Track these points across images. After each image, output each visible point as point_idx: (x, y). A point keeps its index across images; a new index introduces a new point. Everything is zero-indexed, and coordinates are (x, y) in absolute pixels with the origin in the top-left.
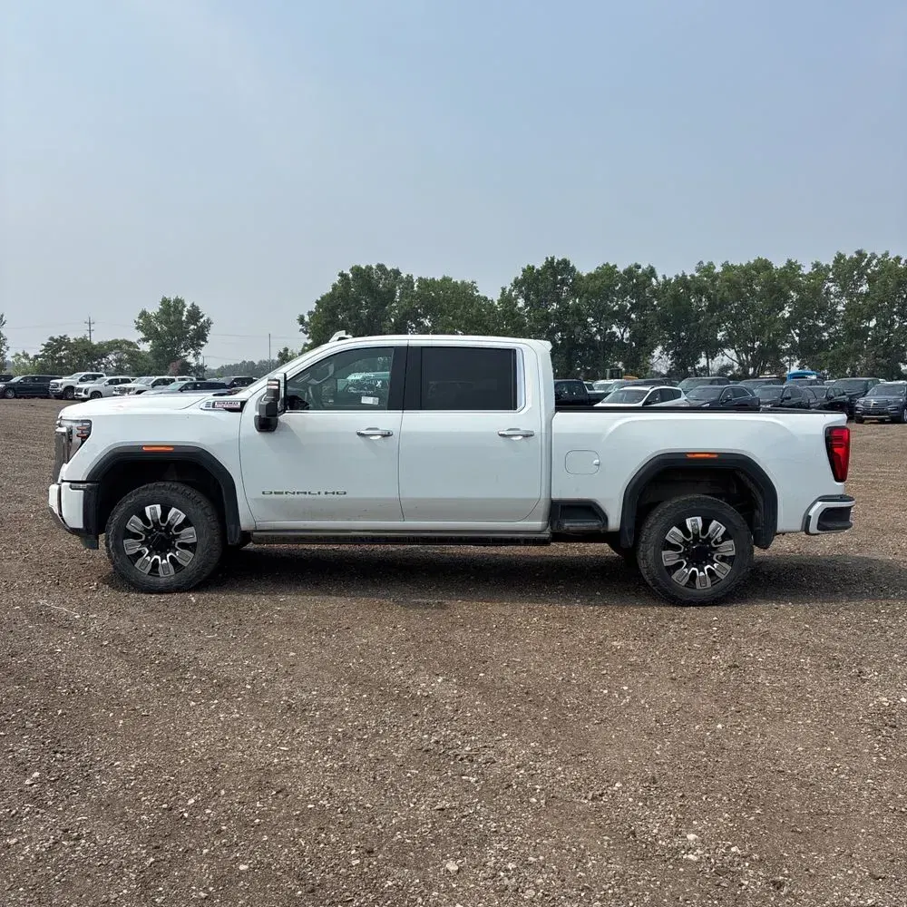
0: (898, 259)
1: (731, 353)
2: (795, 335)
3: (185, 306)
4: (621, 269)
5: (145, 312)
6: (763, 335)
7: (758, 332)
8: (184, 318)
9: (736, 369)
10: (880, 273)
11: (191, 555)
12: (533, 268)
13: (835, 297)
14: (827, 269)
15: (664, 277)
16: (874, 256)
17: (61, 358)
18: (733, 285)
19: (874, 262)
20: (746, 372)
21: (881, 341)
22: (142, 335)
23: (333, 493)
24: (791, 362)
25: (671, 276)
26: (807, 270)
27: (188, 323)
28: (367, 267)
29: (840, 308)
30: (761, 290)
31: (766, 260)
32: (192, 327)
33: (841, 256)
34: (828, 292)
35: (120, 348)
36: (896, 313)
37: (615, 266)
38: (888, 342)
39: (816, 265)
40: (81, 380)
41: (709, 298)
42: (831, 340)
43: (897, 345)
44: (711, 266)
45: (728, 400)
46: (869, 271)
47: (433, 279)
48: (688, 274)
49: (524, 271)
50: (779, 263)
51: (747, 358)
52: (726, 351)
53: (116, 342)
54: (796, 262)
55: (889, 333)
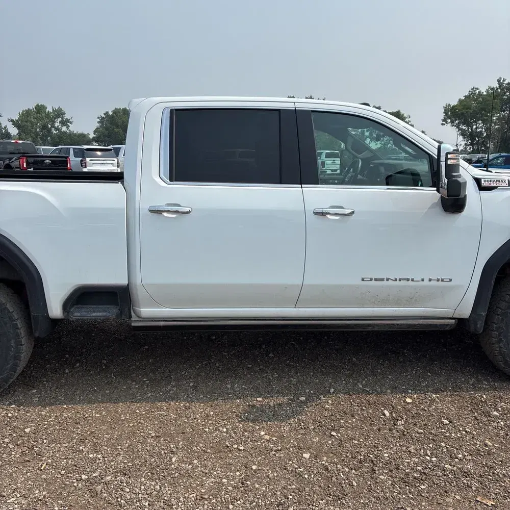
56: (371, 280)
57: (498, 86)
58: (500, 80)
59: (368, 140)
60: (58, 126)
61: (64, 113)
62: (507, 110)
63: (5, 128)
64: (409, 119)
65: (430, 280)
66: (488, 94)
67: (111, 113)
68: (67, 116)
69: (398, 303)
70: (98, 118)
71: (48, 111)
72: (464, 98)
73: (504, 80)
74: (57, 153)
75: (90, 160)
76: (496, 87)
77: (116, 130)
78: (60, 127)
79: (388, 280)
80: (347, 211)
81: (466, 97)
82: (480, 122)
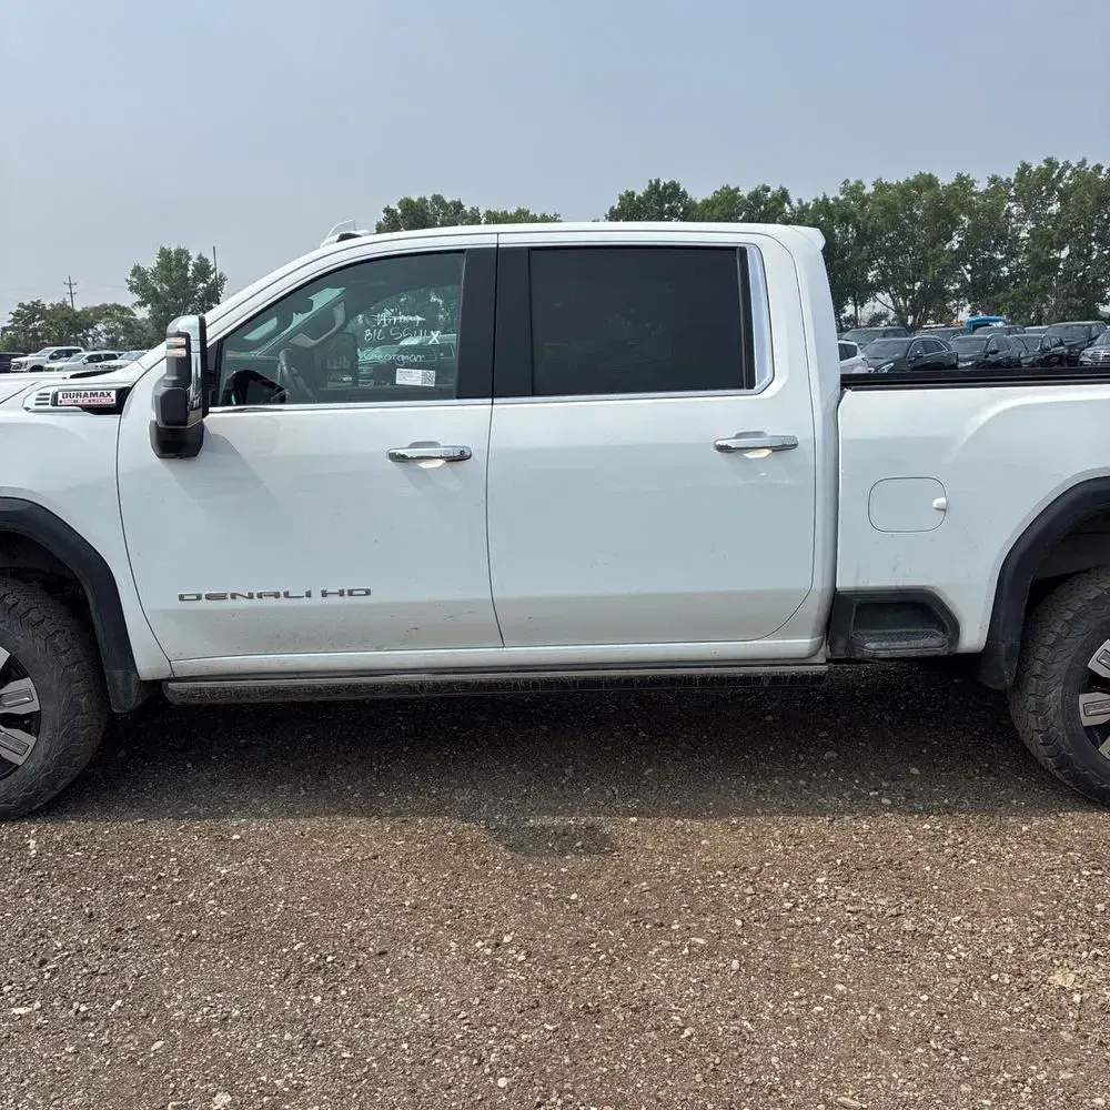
0: (1098, 168)
1: (884, 297)
2: (966, 270)
3: (190, 259)
4: (745, 193)
5: (139, 268)
6: (926, 273)
7: (919, 271)
8: (189, 274)
9: (890, 318)
10: (1075, 187)
11: (30, 740)
12: (633, 194)
13: (1018, 221)
14: (1008, 184)
15: (800, 202)
16: (1067, 166)
17: (35, 330)
18: (889, 210)
19: (1068, 173)
20: (903, 322)
21: (1075, 276)
22: (137, 298)
23: (341, 593)
24: (960, 307)
25: (808, 200)
26: (981, 186)
27: (196, 280)
28: (420, 199)
29: (1023, 234)
30: (924, 215)
31: (930, 175)
32: (201, 285)
33: (1026, 167)
34: (1009, 215)
35: (109, 315)
36: (1094, 239)
37: (737, 190)
38: (1083, 277)
39: (994, 180)
40: (52, 357)
41: (856, 227)
42: (1012, 277)
43: (1095, 280)
44: (859, 186)
45: (918, 357)
46: (1061, 185)
47: (505, 212)
48: (831, 196)
49: (621, 198)
50: (946, 179)
51: (905, 303)
52: (879, 295)
53: (105, 307)
54: (968, 176)
55: (1086, 265)
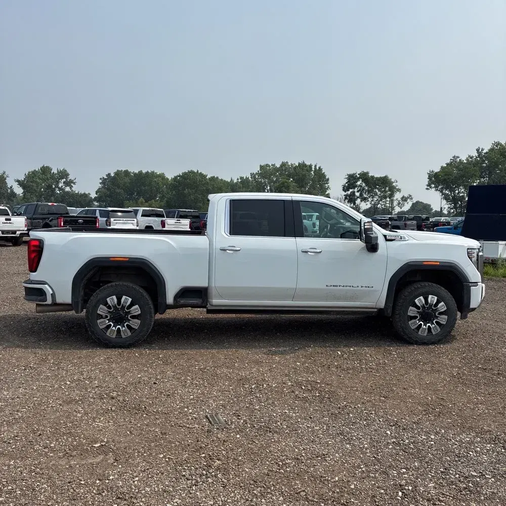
56: (331, 286)
57: (477, 155)
58: (479, 150)
59: (359, 200)
60: (62, 186)
61: (68, 175)
62: (486, 177)
63: (11, 187)
64: (396, 184)
65: (362, 287)
66: (469, 163)
67: (112, 175)
68: (71, 177)
69: (346, 299)
70: (101, 179)
71: (53, 173)
72: (446, 165)
73: (482, 150)
74: (85, 214)
75: (114, 220)
76: (476, 156)
77: (118, 191)
78: (64, 187)
79: (340, 286)
80: (318, 251)
81: (447, 164)
82: (461, 187)
